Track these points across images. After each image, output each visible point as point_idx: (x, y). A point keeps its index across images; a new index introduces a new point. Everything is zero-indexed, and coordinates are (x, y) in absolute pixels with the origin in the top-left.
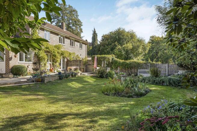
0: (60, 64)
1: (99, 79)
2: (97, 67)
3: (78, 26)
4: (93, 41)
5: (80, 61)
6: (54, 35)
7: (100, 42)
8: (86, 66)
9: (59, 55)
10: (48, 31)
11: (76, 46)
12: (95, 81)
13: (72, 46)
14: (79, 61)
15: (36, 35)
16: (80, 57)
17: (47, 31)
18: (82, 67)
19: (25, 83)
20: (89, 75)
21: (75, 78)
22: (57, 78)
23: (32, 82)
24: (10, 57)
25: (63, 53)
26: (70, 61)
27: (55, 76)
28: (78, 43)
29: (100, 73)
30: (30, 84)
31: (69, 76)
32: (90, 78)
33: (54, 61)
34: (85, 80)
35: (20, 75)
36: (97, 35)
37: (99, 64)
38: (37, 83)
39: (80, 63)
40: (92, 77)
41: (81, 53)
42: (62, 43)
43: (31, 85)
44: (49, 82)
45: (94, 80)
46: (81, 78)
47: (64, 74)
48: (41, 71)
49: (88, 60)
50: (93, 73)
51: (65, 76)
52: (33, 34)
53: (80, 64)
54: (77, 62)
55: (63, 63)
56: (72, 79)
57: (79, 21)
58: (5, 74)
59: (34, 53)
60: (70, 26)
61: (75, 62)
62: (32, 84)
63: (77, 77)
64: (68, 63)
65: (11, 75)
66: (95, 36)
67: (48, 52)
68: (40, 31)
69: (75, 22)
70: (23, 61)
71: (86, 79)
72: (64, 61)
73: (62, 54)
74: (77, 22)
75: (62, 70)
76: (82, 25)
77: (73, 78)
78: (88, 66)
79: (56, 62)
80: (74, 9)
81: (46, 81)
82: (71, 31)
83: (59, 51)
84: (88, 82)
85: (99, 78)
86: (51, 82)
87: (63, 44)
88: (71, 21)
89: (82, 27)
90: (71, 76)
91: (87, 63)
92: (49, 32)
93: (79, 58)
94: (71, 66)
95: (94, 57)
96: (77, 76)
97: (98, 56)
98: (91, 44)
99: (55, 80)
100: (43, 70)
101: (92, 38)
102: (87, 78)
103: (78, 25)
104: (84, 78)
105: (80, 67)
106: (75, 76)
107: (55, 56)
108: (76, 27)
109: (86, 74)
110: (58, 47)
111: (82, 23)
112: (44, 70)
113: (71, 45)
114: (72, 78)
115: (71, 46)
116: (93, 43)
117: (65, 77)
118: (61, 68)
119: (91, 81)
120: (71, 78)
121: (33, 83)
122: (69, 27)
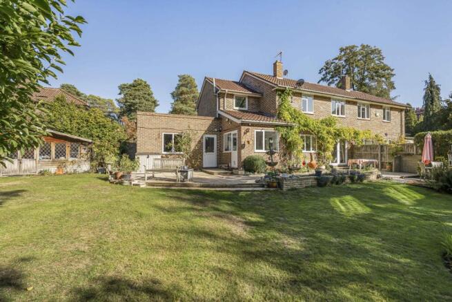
0: (334, 154)
1: (439, 197)
2: (434, 160)
3: (383, 79)
4: (426, 105)
5: (382, 147)
6: (320, 101)
7: (447, 101)
8: (400, 158)
9: (330, 136)
10: (309, 96)
11: (373, 116)
12: (419, 203)
13: (363, 116)
14: (379, 147)
15: (286, 105)
16: (385, 138)
17: (307, 96)
18: (387, 160)
19: (249, 187)
20: (403, 181)
21: (360, 187)
22: (311, 182)
23: (260, 187)
24: (243, 143)
25: (340, 133)
26: (358, 149)
27: (307, 179)
28: (378, 110)
29: (440, 178)
30: (255, 191)
31: (343, 180)
32: (404, 189)
33: (321, 148)
34: (388, 194)
35: (254, 171)
36: (438, 89)
37: (440, 154)
38: (268, 189)
39: (382, 150)
40: (412, 187)
41: (389, 130)
42: (338, 114)
43: (255, 193)
44: (293, 189)
45: (418, 196)
46: (375, 188)
47: (330, 174)
48: (289, 166)
49: (404, 145)
50: (418, 177)
51: (331, 180)
52: (282, 104)
53: (381, 155)
54: (374, 150)
55: (341, 152)
56: (349, 188)
57: (385, 68)
58: (237, 169)
59: (280, 136)
60: (364, 82)
61: (369, 150)
62: (258, 191)
63: (367, 184)
64: (353, 152)
65: (242, 172)
66: (431, 92)
67: (307, 132)
68: (294, 98)
69: (376, 72)
70: (262, 149)
71: (392, 193)
72: (343, 147)
73: (337, 135)
74: (380, 71)
75: (339, 166)
76: (393, 75)
77: (354, 186)
78: (405, 159)
79: (324, 151)
80: (373, 48)
81: (285, 188)
82: (367, 90)
83: (332, 130)
84: (394, 201)
85: (438, 191)
86: (296, 189)
87: (340, 116)
88: (366, 73)
89: (392, 79)
90: (348, 180)
91: (402, 151)
92: (311, 98)
93: (382, 140)
94: (361, 157)
95: (423, 137)
96: (365, 181)
97: (435, 132)
98: (421, 111)
99: (306, 187)
100: (293, 165)
101: (424, 97)
102: (395, 189)
103: (383, 76)
104: (386, 186)
105: (381, 160)
106: (361, 181)
107: (323, 139)
108: (379, 82)
109: (396, 177)
110: (328, 123)
111: (392, 70)
112: (295, 165)
113: (359, 116)
114: (350, 186)
115: (361, 118)
116: (426, 108)
117: (332, 183)
118: (336, 162)
119: (407, 199)
120: (348, 185)
121: (261, 189)
122: (361, 86)
